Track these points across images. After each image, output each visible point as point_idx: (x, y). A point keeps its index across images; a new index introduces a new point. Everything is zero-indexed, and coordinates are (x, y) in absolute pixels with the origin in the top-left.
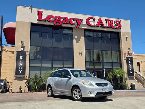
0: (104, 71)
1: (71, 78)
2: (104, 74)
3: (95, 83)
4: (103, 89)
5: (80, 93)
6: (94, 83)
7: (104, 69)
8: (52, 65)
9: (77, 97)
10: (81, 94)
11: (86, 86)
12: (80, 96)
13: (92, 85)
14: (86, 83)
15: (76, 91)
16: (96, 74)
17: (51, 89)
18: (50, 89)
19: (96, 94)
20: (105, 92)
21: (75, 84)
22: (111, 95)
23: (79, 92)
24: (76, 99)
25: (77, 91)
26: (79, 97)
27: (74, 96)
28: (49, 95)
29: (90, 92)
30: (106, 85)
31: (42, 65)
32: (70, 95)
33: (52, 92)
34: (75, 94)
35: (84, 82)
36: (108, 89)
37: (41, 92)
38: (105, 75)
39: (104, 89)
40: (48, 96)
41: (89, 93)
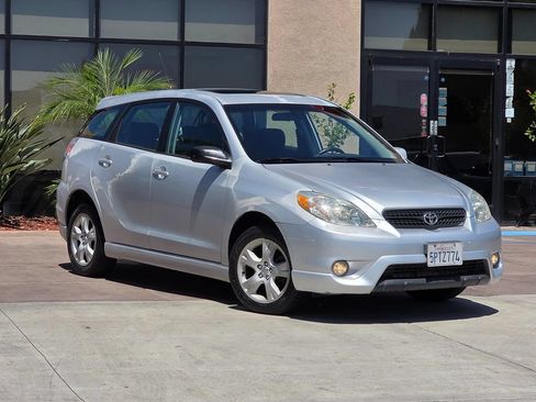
0: (510, 77)
1: (228, 166)
2: (509, 102)
3: (381, 208)
4: (425, 247)
5: (284, 266)
6: (373, 207)
7: (511, 64)
8: (96, 26)
9: (262, 290)
10: (285, 275)
11: (322, 224)
12: (280, 282)
13: (364, 220)
14: (325, 208)
15: (258, 251)
16: (443, 100)
17: (96, 222)
18: (84, 220)
19: (383, 278)
20: (438, 263)
21: (251, 204)
22: (478, 282)
23: (278, 258)
24: (259, 298)
25: (266, 249)
26: (276, 292)
27: (243, 279)
28: (83, 262)
29: (344, 262)
30: (452, 217)
31: (15, 18)
32: (220, 272)
33: (99, 243)
34: (249, 272)
35: (311, 200)
36: (459, 247)
37: (16, 226)
38: (510, 113)
39: (431, 249)
40: (72, 267)
41: (341, 268)
